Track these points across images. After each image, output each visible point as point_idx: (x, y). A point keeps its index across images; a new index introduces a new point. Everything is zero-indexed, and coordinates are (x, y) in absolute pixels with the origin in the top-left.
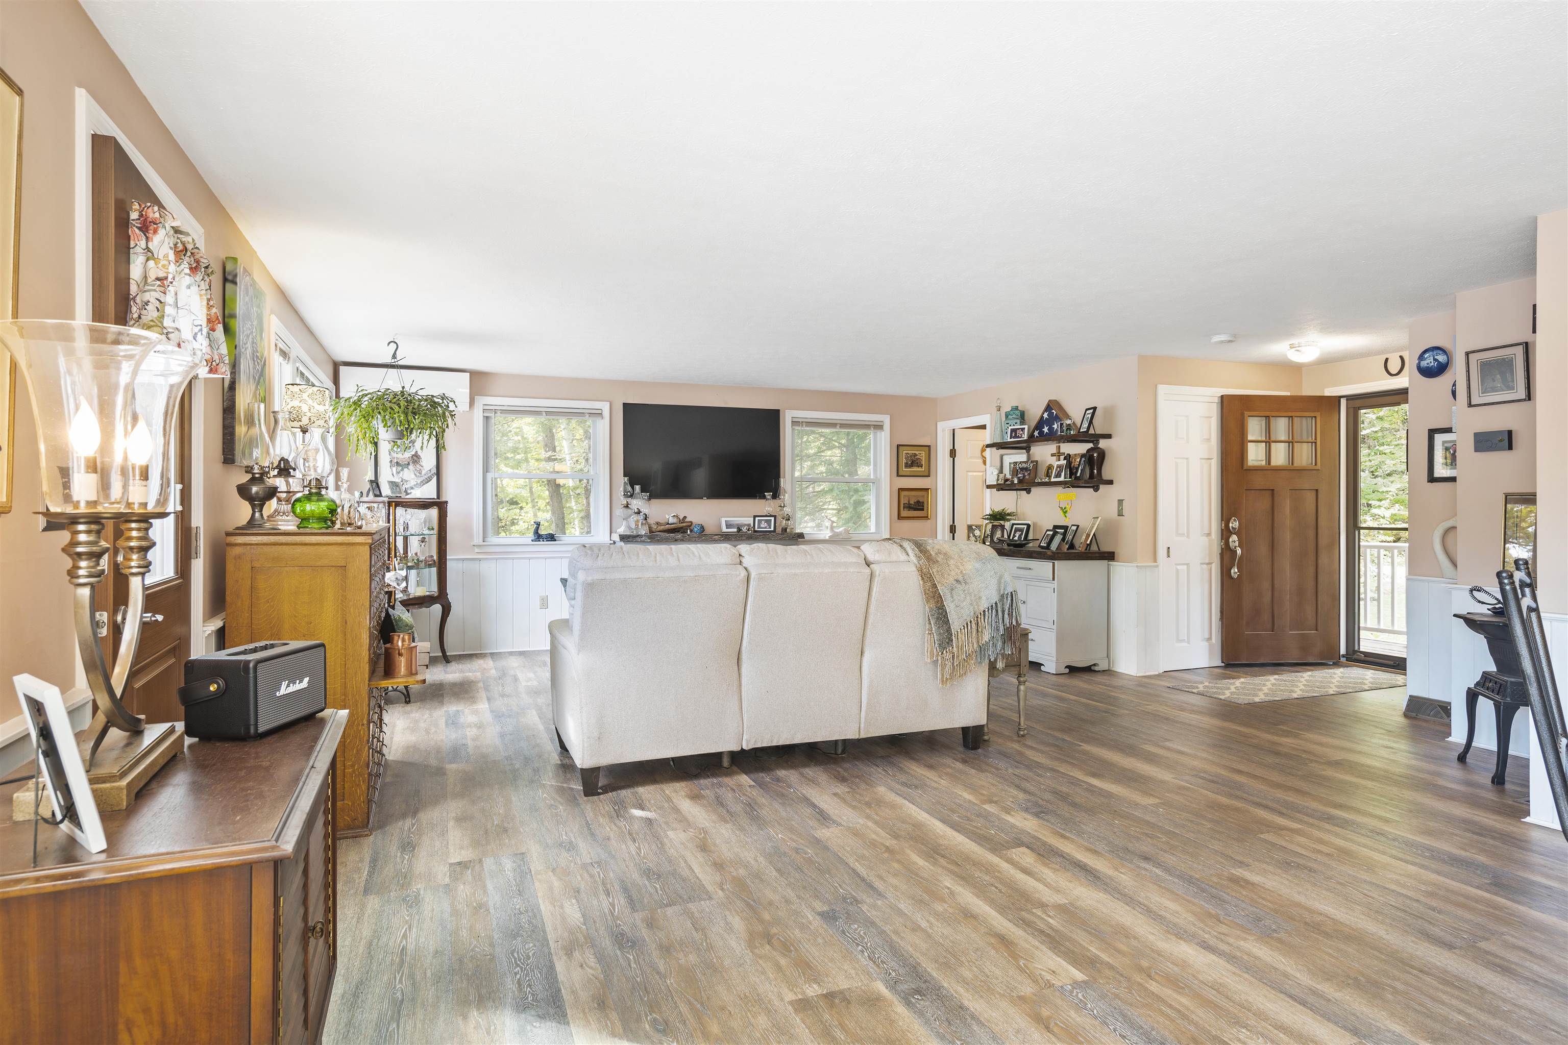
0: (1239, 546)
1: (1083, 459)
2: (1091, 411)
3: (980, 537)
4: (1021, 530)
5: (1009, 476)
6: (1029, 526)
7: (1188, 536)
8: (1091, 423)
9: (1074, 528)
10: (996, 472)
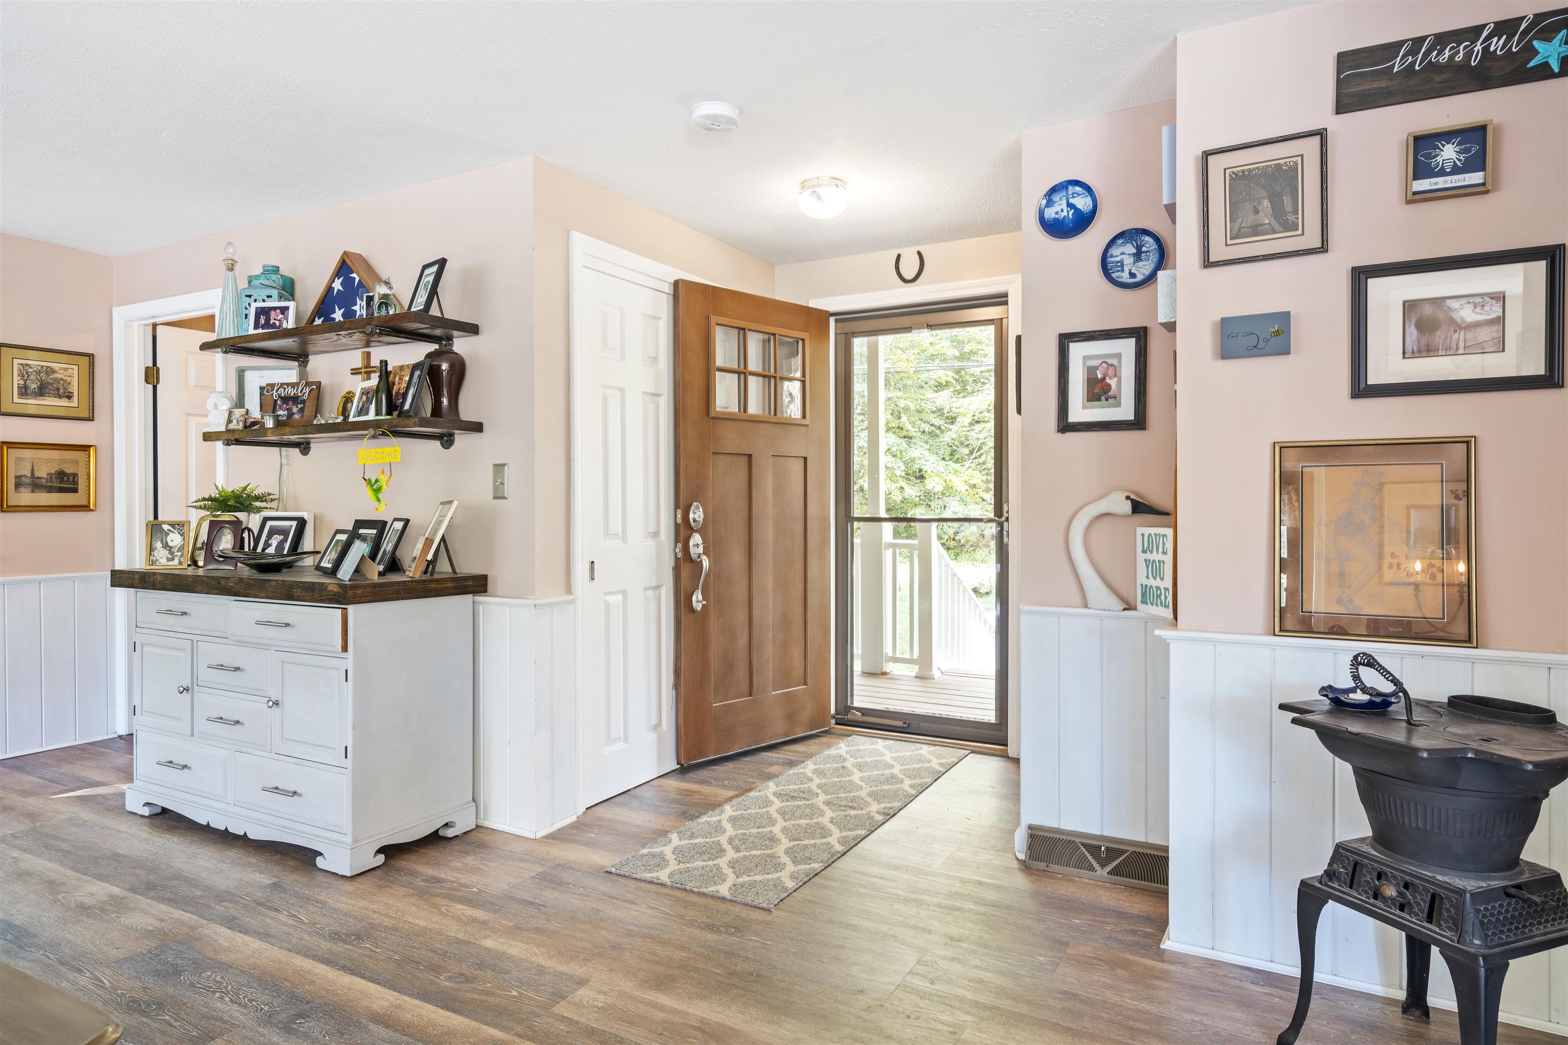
0: (704, 553)
1: (417, 373)
2: (434, 269)
3: (181, 549)
4: (284, 532)
5: (256, 414)
6: (302, 523)
7: (624, 539)
8: (433, 292)
9: (399, 525)
10: (225, 405)
